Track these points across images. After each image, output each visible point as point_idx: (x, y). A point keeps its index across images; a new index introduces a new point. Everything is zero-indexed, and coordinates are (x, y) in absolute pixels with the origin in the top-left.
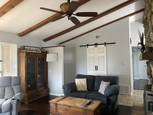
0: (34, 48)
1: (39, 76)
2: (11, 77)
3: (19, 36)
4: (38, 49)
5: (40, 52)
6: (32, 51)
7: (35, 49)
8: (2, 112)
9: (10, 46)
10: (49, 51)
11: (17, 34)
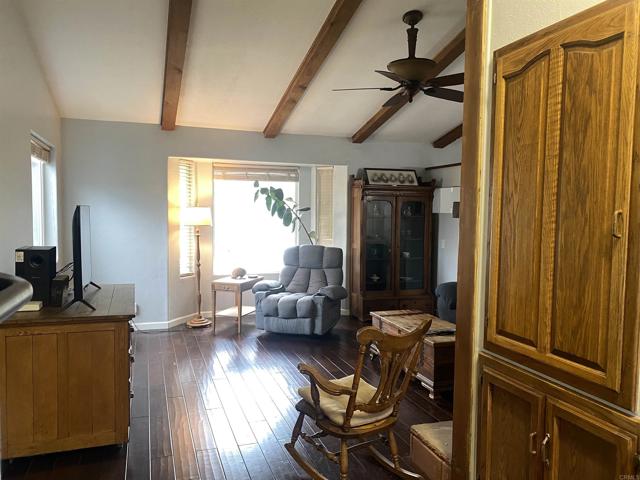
0: (396, 173)
1: (407, 254)
2: (323, 247)
3: (354, 142)
4: (409, 176)
5: (416, 184)
6: (387, 181)
7: (397, 176)
8: (298, 315)
9: (332, 171)
10: (442, 180)
11: (348, 138)
